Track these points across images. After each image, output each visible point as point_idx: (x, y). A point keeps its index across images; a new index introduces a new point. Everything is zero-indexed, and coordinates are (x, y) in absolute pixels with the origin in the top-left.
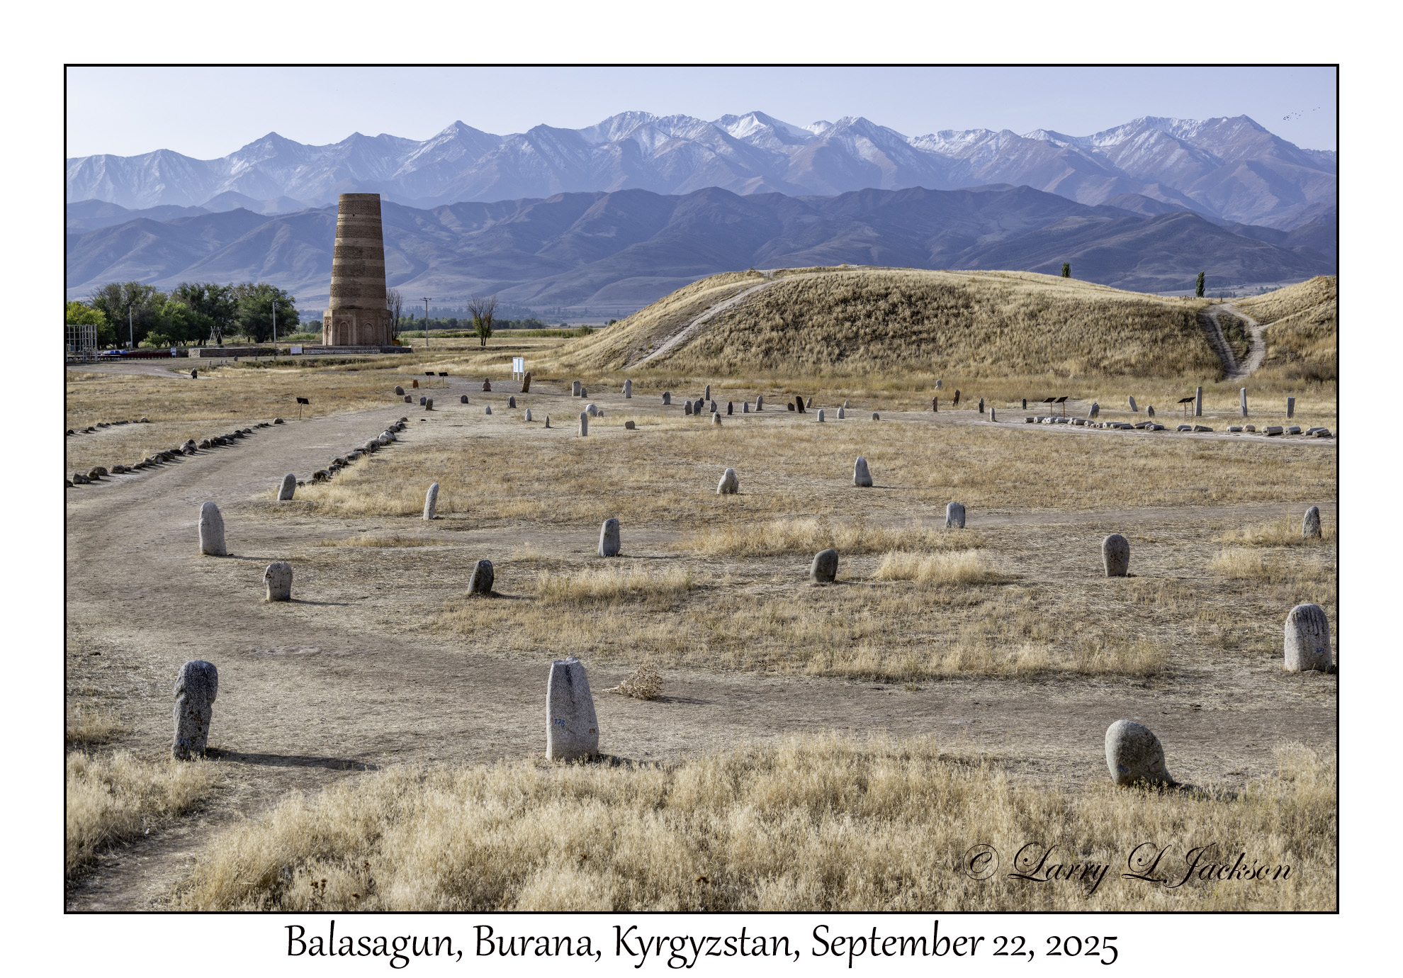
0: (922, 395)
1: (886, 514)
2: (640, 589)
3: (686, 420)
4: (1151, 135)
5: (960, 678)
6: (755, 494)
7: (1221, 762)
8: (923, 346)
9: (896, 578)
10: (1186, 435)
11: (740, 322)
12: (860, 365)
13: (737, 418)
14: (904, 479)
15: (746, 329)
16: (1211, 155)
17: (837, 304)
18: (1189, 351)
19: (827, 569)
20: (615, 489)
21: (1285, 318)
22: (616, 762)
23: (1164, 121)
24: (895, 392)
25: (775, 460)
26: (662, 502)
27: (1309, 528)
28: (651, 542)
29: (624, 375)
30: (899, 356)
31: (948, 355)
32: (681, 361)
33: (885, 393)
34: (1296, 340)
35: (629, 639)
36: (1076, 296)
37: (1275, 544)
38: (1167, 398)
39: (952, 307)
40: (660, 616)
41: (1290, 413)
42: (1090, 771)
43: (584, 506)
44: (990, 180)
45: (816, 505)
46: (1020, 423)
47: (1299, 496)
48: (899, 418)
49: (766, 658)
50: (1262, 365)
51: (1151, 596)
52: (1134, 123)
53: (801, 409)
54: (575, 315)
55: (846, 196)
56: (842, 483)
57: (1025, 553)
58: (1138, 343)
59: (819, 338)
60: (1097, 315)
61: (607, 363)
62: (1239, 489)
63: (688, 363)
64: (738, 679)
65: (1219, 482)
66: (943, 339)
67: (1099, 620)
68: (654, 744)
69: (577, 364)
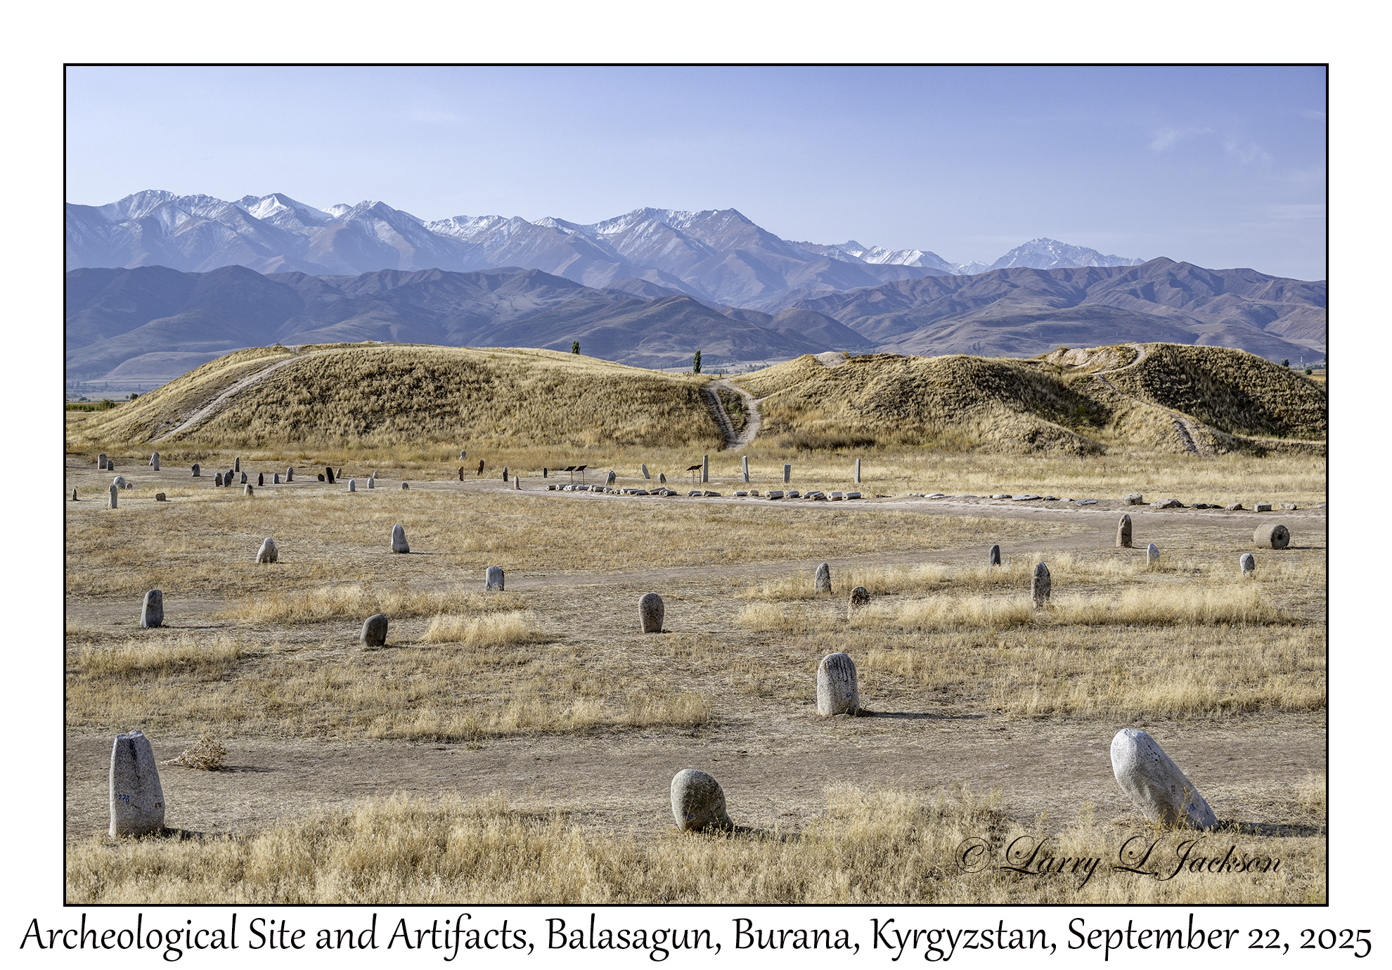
0: (447, 465)
1: (426, 580)
2: (189, 660)
3: (218, 492)
4: (650, 225)
5: (519, 735)
6: (295, 562)
7: (774, 805)
8: (447, 419)
9: (444, 641)
10: (697, 499)
11: (267, 396)
12: (386, 436)
13: (268, 489)
14: (440, 545)
15: (273, 403)
16: (704, 245)
17: (363, 379)
18: (693, 422)
19: (377, 634)
20: (151, 561)
21: (778, 393)
22: (186, 836)
23: (662, 213)
24: (421, 463)
25: (311, 529)
26: (201, 571)
27: (821, 583)
28: (194, 611)
29: (151, 447)
30: (424, 428)
31: (470, 427)
32: (208, 434)
33: (412, 463)
34: (787, 412)
35: (183, 710)
36: (589, 371)
37: (792, 599)
38: (675, 467)
39: (474, 382)
40: (211, 686)
41: (787, 479)
42: (655, 819)
43: (121, 578)
44: (504, 263)
45: (357, 572)
46: (543, 490)
47: (806, 554)
48: (427, 487)
49: (326, 724)
50: (758, 435)
51: (687, 650)
52: (634, 214)
53: (331, 480)
54: (94, 389)
55: (364, 278)
56: (379, 550)
57: (565, 613)
58: (647, 415)
59: (346, 411)
60: (609, 389)
61: (132, 436)
62: (752, 549)
63: (216, 436)
64: (298, 745)
65: (733, 543)
66: (465, 411)
67: (642, 674)
68: (221, 815)
69: (102, 438)
